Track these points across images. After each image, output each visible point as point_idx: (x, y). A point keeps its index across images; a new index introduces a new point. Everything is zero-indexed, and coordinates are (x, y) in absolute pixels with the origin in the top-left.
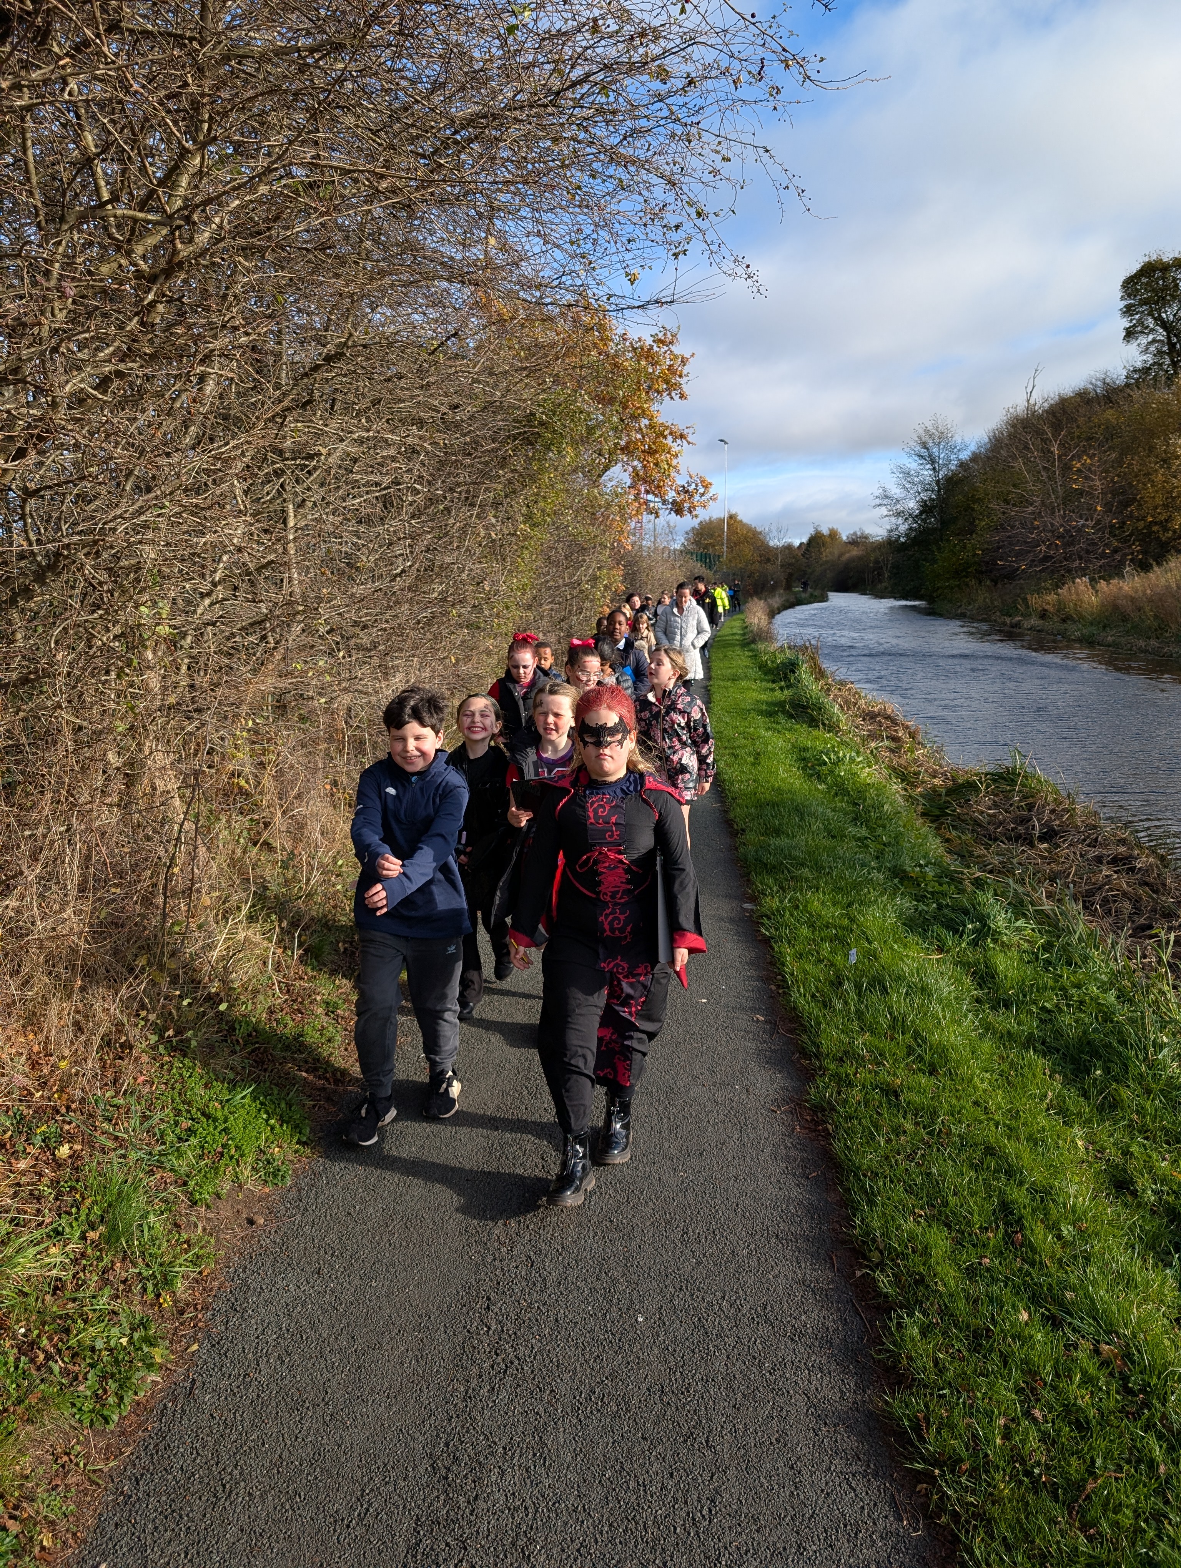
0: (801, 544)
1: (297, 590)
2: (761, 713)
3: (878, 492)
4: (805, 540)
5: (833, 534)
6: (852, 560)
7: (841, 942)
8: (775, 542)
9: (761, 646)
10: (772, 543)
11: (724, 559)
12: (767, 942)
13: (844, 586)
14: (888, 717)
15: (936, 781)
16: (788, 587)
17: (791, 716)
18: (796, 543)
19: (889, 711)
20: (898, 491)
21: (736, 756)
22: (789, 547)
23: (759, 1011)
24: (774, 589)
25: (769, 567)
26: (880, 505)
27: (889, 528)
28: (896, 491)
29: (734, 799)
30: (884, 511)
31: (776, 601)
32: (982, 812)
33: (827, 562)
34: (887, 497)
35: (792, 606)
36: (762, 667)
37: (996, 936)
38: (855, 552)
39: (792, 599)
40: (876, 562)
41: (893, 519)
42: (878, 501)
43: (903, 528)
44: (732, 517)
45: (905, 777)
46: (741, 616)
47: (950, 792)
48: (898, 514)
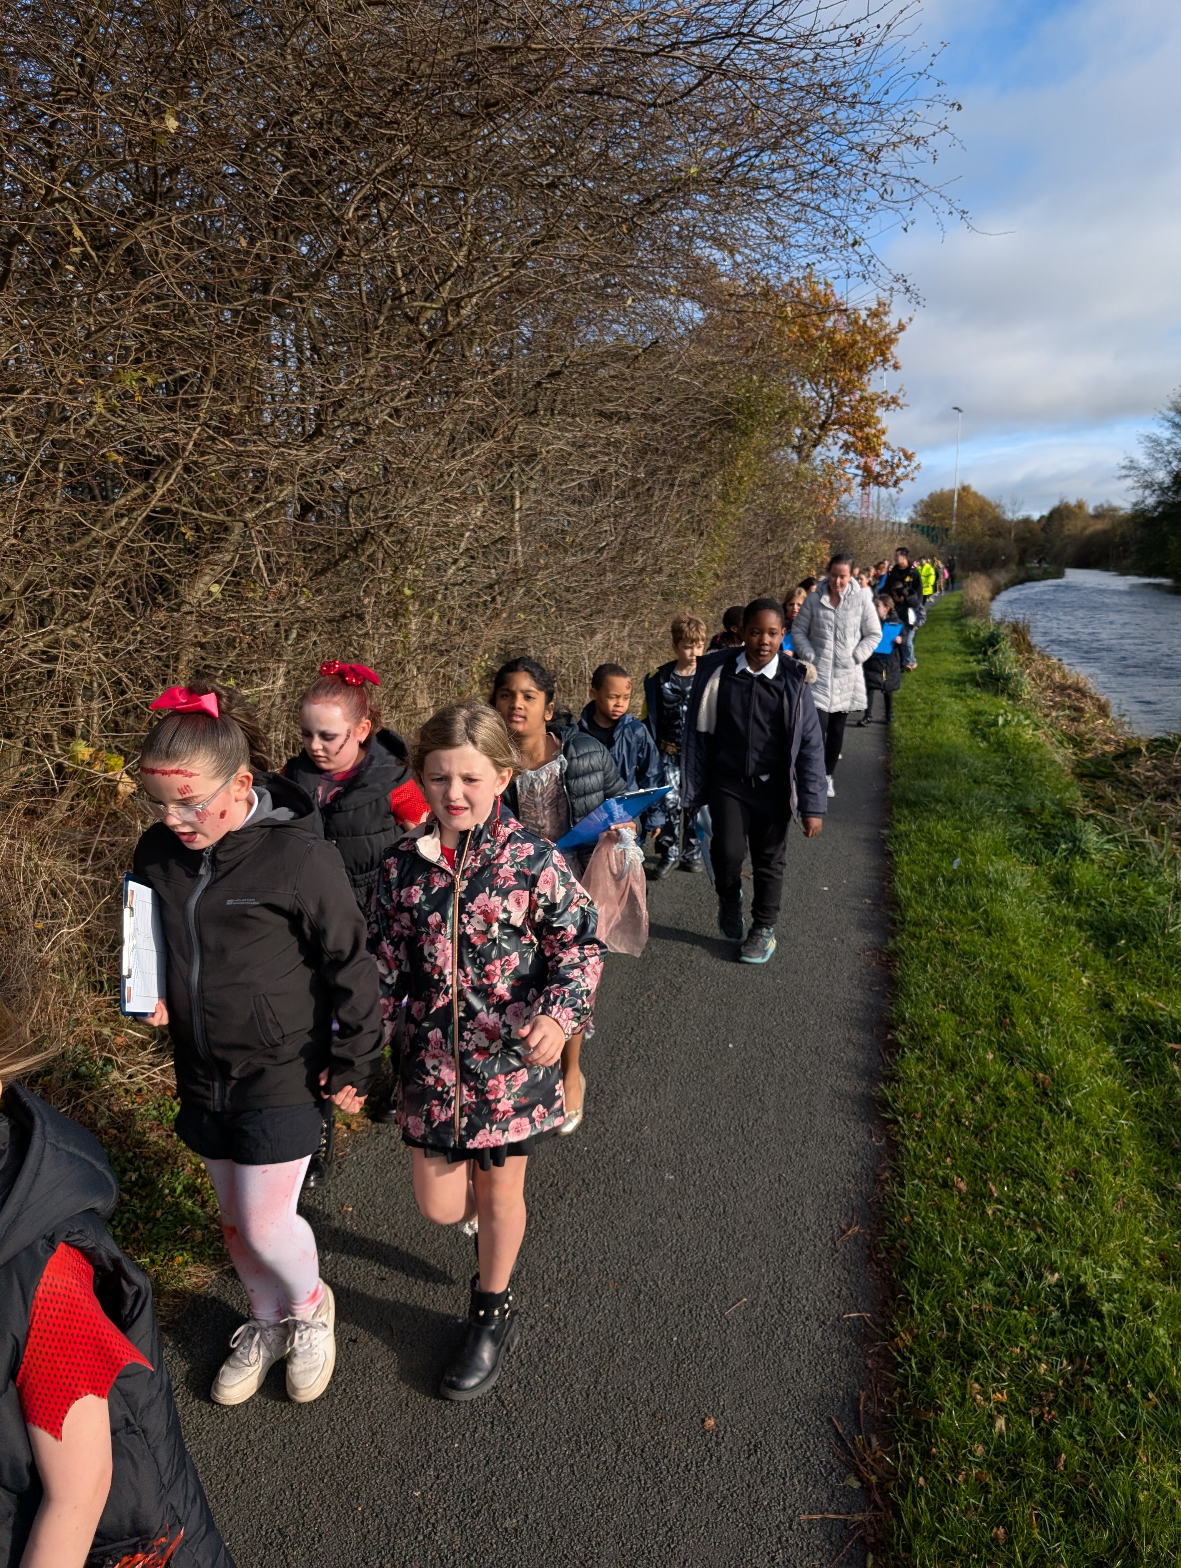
0: (1042, 517)
1: (520, 559)
2: (949, 681)
3: (1126, 463)
4: (1045, 513)
5: (1080, 506)
6: (1096, 534)
7: (949, 854)
8: (1013, 514)
9: (972, 621)
10: (1009, 516)
11: (953, 532)
12: (889, 855)
13: (1084, 562)
14: (1078, 690)
15: (1107, 748)
16: (1021, 562)
17: (978, 685)
18: (1036, 516)
19: (1081, 685)
20: (1147, 462)
21: (910, 717)
22: (1027, 521)
23: (869, 897)
24: (1004, 565)
25: (1001, 542)
26: (1127, 476)
27: (1134, 500)
28: (1145, 462)
29: (899, 752)
30: (1129, 482)
31: (1002, 577)
32: (1138, 774)
33: (1069, 536)
34: (1135, 468)
35: (1022, 582)
36: (966, 642)
37: (1084, 855)
38: (1100, 526)
39: (1022, 575)
40: (1123, 536)
41: (1140, 492)
42: (1124, 472)
43: (1151, 501)
44: (965, 489)
45: (1078, 742)
46: (961, 592)
47: (1117, 757)
48: (1148, 486)
